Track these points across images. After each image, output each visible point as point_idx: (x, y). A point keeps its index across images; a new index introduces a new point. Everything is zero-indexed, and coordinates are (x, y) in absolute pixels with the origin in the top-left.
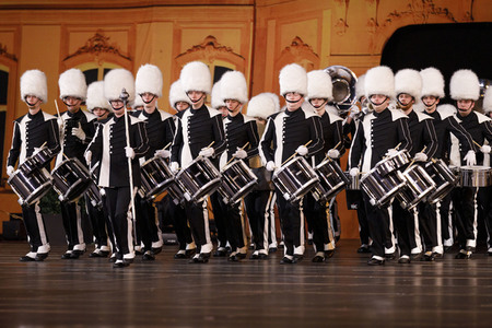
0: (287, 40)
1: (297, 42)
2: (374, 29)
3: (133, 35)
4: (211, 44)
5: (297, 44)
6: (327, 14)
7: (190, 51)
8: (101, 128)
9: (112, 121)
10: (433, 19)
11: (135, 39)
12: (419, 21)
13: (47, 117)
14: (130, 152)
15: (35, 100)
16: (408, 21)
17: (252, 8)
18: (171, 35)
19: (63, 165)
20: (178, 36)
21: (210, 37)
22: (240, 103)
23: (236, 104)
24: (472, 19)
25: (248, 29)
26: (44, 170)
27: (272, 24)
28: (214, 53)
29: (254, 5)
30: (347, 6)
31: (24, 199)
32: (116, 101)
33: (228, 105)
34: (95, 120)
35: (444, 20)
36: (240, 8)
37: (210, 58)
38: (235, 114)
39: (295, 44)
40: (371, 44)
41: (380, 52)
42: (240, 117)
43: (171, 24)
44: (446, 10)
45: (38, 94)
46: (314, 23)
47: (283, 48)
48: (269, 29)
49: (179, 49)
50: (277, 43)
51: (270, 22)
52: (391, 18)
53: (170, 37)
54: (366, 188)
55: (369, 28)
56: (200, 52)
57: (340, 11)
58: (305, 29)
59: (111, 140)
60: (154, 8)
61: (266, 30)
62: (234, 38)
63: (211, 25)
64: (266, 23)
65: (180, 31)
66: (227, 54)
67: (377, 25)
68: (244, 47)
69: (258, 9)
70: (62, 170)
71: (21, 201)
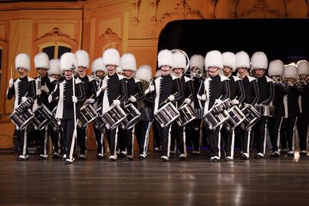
0: (102, 31)
1: (109, 32)
2: (154, 23)
3: (8, 27)
4: (56, 32)
5: (108, 33)
6: (126, 14)
7: (43, 36)
8: (59, 86)
9: (65, 82)
10: (190, 17)
11: (9, 29)
12: (182, 18)
13: (30, 79)
14: (75, 99)
15: (23, 70)
16: (174, 18)
17: (81, 11)
18: (32, 27)
19: (37, 110)
20: (35, 28)
21: (55, 28)
22: (132, 72)
23: (130, 72)
24: (215, 17)
25: (79, 23)
26: (29, 110)
27: (93, 20)
28: (58, 38)
29: (83, 9)
30: (139, 9)
31: (19, 127)
32: (67, 71)
33: (126, 72)
34: (55, 81)
35: (197, 18)
36: (74, 11)
37: (56, 41)
38: (130, 78)
39: (107, 33)
40: (153, 32)
41: (158, 37)
42: (132, 79)
43: (31, 20)
44: (198, 11)
45: (25, 67)
46: (119, 20)
47: (100, 35)
48: (92, 23)
49: (36, 35)
50: (97, 32)
51: (92, 19)
52: (165, 16)
53: (31, 29)
54: (206, 120)
55: (152, 23)
56: (50, 37)
57: (135, 12)
58: (113, 24)
59: (64, 92)
60: (21, 11)
61: (90, 24)
62: (70, 29)
63: (56, 21)
64: (90, 20)
65: (37, 25)
66: (66, 39)
67: (156, 20)
68: (76, 34)
69: (85, 12)
70: (37, 113)
71: (17, 128)
